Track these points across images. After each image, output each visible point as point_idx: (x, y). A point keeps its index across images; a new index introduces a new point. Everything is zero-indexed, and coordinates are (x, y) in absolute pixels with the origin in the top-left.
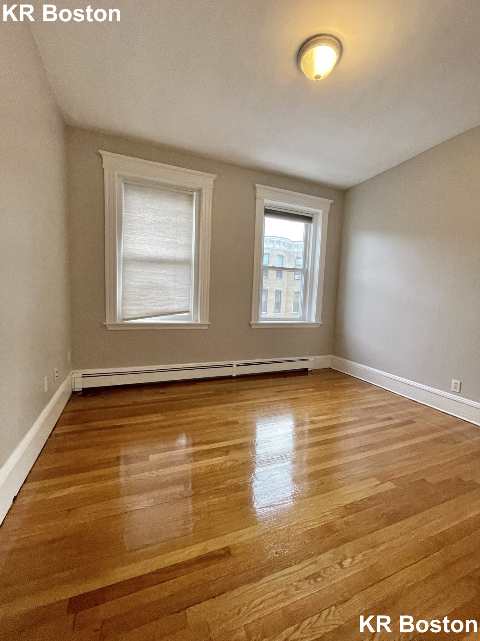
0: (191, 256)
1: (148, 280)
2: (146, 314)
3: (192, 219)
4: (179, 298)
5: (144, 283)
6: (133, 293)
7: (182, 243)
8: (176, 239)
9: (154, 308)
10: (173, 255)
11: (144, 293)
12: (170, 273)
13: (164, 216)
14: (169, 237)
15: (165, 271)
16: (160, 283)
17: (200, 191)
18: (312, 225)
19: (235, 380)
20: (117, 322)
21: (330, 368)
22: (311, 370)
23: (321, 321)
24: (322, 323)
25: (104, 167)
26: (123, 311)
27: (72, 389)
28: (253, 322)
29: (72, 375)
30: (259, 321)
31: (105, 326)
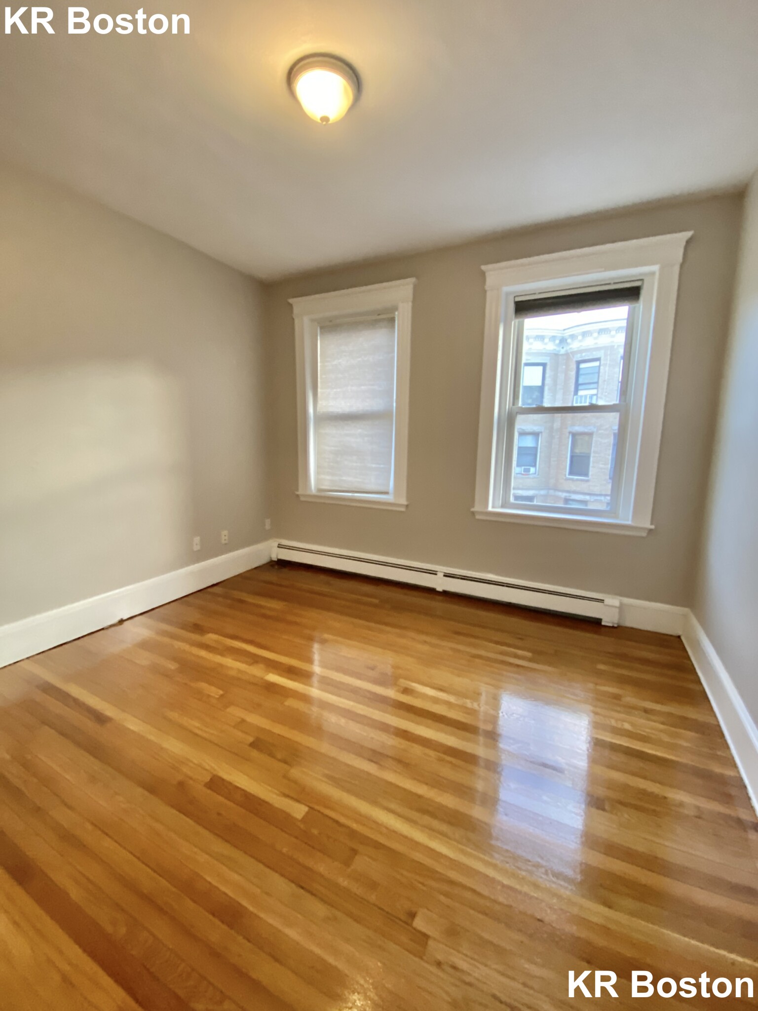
0: (392, 406)
1: (341, 443)
5: (337, 446)
7: (380, 389)
8: (373, 385)
11: (338, 459)
12: (366, 432)
13: (360, 357)
14: (365, 385)
16: (354, 446)
18: (641, 304)
19: (441, 598)
20: (308, 493)
21: (679, 637)
22: (611, 625)
23: (652, 524)
24: (653, 527)
25: (294, 317)
26: (318, 480)
27: (271, 558)
28: (476, 508)
29: (273, 543)
30: (490, 509)
31: (298, 496)
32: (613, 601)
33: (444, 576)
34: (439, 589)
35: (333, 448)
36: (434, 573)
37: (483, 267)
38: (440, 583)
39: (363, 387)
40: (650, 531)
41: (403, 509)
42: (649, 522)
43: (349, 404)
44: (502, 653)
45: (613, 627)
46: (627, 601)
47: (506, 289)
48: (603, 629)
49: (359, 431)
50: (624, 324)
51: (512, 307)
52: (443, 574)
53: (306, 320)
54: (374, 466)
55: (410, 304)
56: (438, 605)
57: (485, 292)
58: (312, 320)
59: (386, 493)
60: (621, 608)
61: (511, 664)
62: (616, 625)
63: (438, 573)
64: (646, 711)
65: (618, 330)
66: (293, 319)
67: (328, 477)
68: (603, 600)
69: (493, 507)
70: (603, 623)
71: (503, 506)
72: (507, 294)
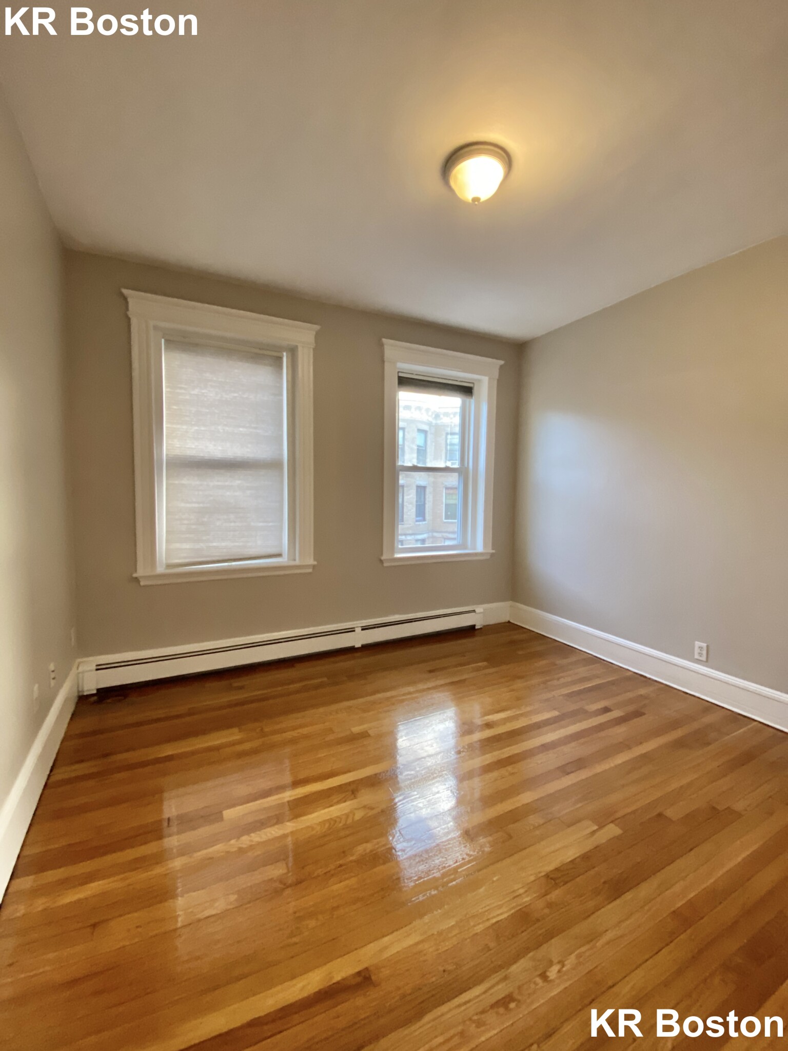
0: (282, 455)
1: (211, 498)
3: (281, 395)
5: (204, 503)
7: (266, 434)
8: (256, 428)
10: (252, 455)
12: (248, 484)
13: (235, 392)
14: (244, 427)
16: (232, 501)
17: (293, 351)
18: (473, 400)
20: (155, 571)
21: (509, 621)
22: (480, 627)
23: (492, 549)
24: (494, 551)
25: (130, 316)
27: (80, 692)
28: (386, 556)
30: (397, 555)
31: (137, 580)
32: (479, 609)
34: (358, 645)
35: (196, 505)
36: (352, 630)
37: (384, 340)
38: (358, 639)
39: (241, 429)
40: (492, 554)
41: (310, 570)
43: (220, 448)
46: (485, 606)
49: (238, 482)
50: (458, 410)
51: (396, 379)
52: (360, 629)
54: (261, 524)
55: (312, 351)
59: (279, 555)
60: (484, 612)
62: (485, 626)
63: (355, 629)
65: (455, 414)
66: (129, 318)
67: (187, 546)
68: (474, 610)
70: (476, 627)
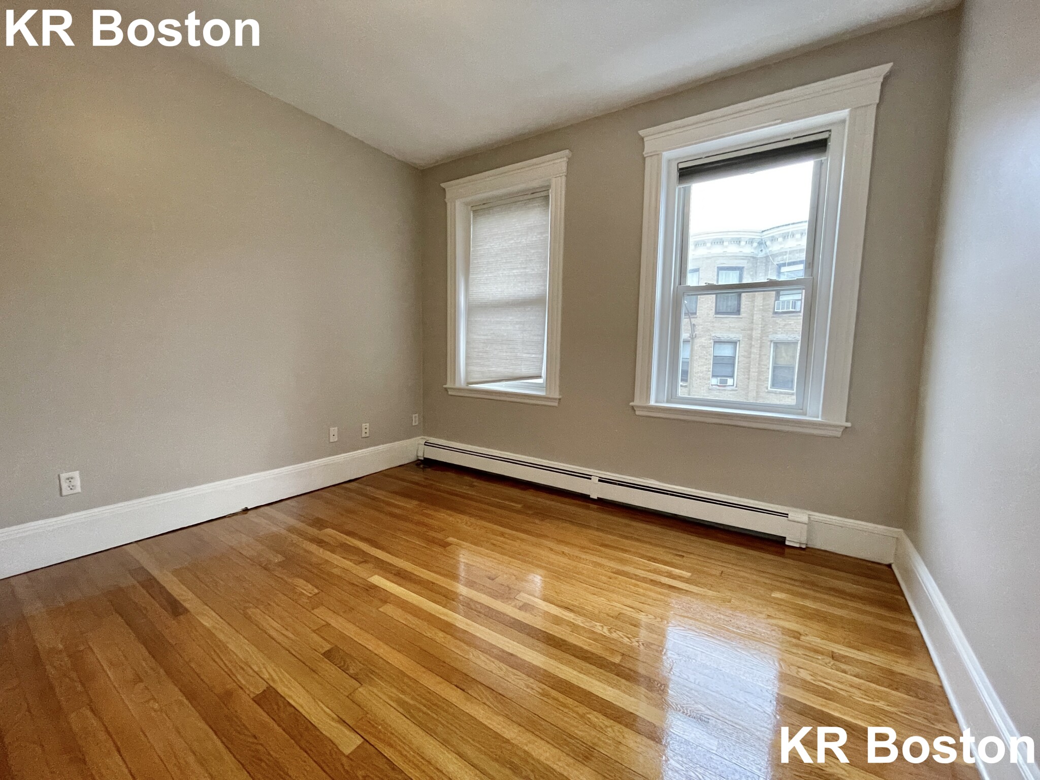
0: (545, 290)
1: (492, 332)
2: (489, 378)
3: (546, 233)
4: (528, 355)
5: (486, 335)
6: (476, 350)
7: (533, 272)
8: (525, 268)
9: (499, 370)
10: (521, 293)
11: (488, 349)
12: (517, 320)
13: (512, 239)
14: (517, 268)
15: (511, 318)
16: (505, 334)
18: (827, 158)
19: (595, 506)
20: (457, 385)
21: (889, 566)
22: (797, 545)
23: (847, 421)
24: (849, 424)
25: (447, 201)
26: (467, 373)
27: (418, 456)
28: (636, 403)
29: (419, 440)
30: (652, 403)
31: (446, 389)
32: (800, 516)
33: (599, 481)
34: (594, 496)
36: (588, 477)
37: (641, 133)
38: (595, 490)
40: (846, 428)
41: (556, 404)
42: (844, 419)
43: (500, 290)
44: (655, 571)
45: (800, 548)
46: (818, 516)
47: (666, 155)
48: (787, 550)
51: (675, 174)
52: (598, 478)
53: (458, 203)
55: (564, 179)
56: (594, 515)
57: (644, 159)
58: (467, 204)
60: (810, 524)
61: (663, 585)
62: (804, 546)
63: (592, 477)
64: (833, 656)
66: (446, 204)
68: (787, 514)
69: (656, 402)
70: (787, 543)
71: (668, 402)
72: (669, 161)
